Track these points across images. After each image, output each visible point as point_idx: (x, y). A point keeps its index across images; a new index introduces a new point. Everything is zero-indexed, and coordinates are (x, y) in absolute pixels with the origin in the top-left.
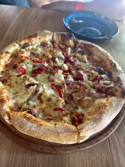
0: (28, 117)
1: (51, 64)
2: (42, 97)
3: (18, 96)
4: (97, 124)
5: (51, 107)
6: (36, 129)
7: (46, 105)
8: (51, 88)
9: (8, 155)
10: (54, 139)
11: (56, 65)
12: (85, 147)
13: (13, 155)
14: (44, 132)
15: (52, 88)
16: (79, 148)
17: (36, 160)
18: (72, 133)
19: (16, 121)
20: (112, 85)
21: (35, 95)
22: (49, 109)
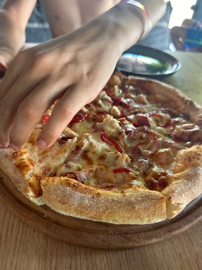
0: (73, 183)
1: (93, 109)
2: (90, 155)
3: (48, 156)
4: (194, 183)
5: (109, 168)
6: (91, 202)
7: (99, 165)
8: (101, 141)
9: (41, 262)
10: (126, 215)
11: (101, 110)
12: (179, 228)
13: (51, 262)
14: (106, 206)
15: (103, 140)
16: (170, 231)
17: (96, 266)
18: (156, 201)
19: (53, 193)
20: (197, 128)
21: (77, 153)
22: (104, 171)
